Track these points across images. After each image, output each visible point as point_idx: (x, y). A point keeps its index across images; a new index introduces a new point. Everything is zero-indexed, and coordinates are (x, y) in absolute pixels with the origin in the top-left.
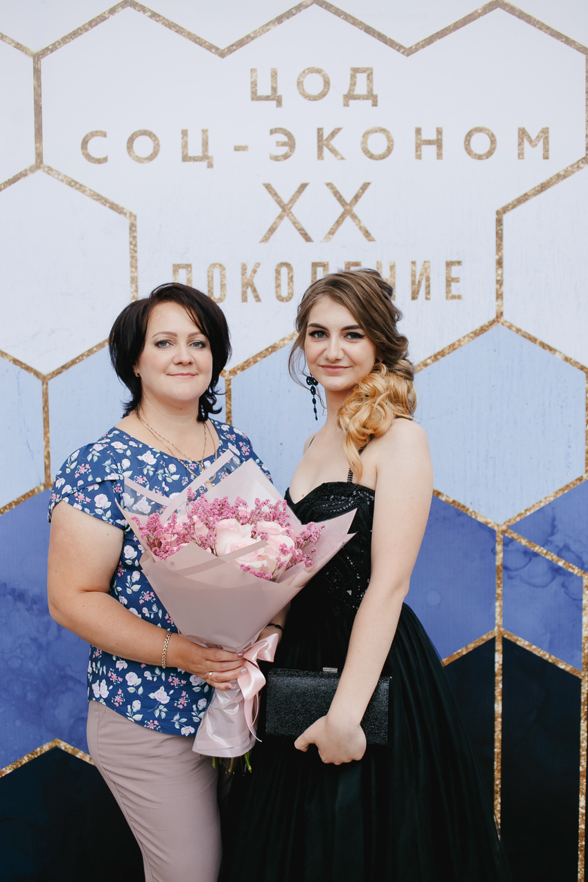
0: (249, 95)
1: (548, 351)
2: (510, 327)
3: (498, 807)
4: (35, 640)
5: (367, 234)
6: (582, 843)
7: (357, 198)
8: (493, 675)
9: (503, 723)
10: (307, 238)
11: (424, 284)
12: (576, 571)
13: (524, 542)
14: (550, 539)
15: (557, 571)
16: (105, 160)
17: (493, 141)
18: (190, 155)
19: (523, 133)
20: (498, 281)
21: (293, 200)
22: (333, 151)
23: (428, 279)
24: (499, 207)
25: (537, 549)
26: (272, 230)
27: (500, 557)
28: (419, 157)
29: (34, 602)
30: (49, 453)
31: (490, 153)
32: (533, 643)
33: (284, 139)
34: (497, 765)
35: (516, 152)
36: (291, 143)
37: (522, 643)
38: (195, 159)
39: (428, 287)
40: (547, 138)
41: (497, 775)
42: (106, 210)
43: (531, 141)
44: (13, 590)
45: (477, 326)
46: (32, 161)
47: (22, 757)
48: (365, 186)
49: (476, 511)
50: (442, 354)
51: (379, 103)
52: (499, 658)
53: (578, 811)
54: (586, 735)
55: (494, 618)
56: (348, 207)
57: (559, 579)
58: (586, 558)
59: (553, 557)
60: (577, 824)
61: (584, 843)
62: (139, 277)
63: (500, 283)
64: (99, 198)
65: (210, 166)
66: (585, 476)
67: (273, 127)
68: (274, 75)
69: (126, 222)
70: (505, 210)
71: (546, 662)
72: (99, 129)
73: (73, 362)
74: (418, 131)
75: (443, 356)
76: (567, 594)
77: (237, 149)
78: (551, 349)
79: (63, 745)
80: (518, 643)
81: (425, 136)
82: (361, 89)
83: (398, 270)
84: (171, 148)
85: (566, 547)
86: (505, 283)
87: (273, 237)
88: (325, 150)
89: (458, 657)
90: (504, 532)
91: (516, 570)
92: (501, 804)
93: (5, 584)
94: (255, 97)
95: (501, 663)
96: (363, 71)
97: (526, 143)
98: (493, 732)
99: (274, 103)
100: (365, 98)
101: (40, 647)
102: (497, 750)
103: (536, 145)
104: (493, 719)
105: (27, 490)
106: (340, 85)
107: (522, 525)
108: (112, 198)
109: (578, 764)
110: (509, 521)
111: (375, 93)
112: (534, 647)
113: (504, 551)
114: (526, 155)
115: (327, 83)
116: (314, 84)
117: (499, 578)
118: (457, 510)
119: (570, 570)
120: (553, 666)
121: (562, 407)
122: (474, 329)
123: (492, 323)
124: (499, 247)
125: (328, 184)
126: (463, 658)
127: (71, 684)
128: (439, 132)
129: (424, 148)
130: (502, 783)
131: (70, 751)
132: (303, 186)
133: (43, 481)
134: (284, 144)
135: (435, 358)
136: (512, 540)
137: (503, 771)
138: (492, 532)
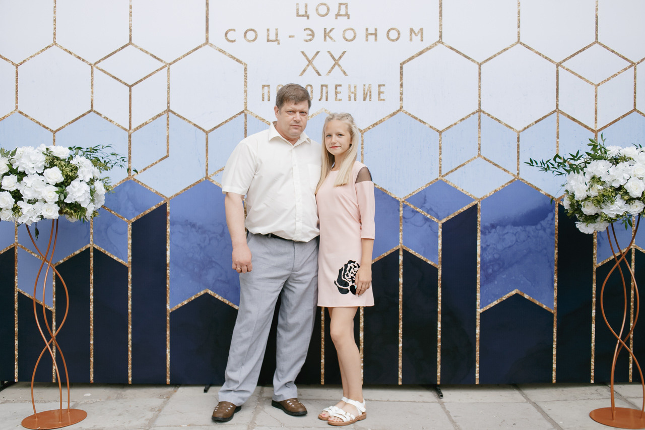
0: (295, 14)
1: (422, 123)
2: (406, 113)
3: (401, 326)
4: (199, 245)
5: (345, 73)
6: (439, 344)
7: (340, 57)
8: (398, 265)
9: (403, 287)
10: (319, 74)
11: (369, 94)
12: (435, 220)
13: (412, 206)
14: (424, 205)
15: (427, 219)
16: (235, 41)
17: (399, 34)
18: (270, 39)
19: (412, 30)
20: (401, 93)
21: (313, 58)
22: (331, 38)
23: (370, 92)
24: (401, 62)
25: (418, 210)
26: (304, 71)
27: (401, 212)
28: (367, 40)
29: (199, 228)
30: (208, 164)
31: (397, 39)
32: (416, 252)
33: (310, 33)
34: (400, 307)
35: (409, 38)
36: (313, 35)
37: (411, 251)
38: (272, 41)
39: (370, 95)
40: (422, 32)
41: (401, 311)
42: (234, 61)
43: (415, 34)
44: (191, 223)
45: (392, 112)
46: (204, 41)
47: (191, 296)
48: (344, 53)
49: (391, 192)
50: (376, 124)
51: (350, 18)
52: (401, 258)
53: (437, 330)
54: (441, 294)
55: (399, 240)
56: (337, 61)
57: (428, 223)
58: (439, 215)
59: (425, 213)
60: (437, 335)
61: (440, 344)
62: (248, 90)
63: (401, 94)
64: (232, 57)
65: (279, 44)
66: (439, 178)
67: (305, 28)
68: (306, 6)
69: (243, 67)
70: (404, 63)
71: (422, 260)
72: (232, 28)
73: (219, 126)
74: (367, 30)
75: (377, 125)
76: (432, 230)
77: (290, 37)
78: (424, 122)
79: (210, 292)
80: (410, 251)
81: (370, 32)
82: (343, 12)
83: (357, 88)
84: (262, 36)
85: (431, 209)
86: (404, 94)
87: (305, 74)
88: (327, 37)
89: (383, 257)
90: (403, 202)
91: (409, 219)
92: (403, 324)
93: (187, 220)
94: (298, 15)
95: (402, 260)
96: (344, 4)
97: (413, 34)
98: (399, 291)
99: (306, 17)
100: (345, 15)
101: (201, 248)
102: (401, 300)
103: (417, 36)
104: (398, 285)
105: (198, 180)
106: (334, 10)
107: (411, 199)
108: (237, 57)
109: (437, 308)
110: (406, 197)
111: (348, 13)
112: (417, 253)
113: (403, 210)
114: (413, 40)
115: (328, 9)
116: (323, 10)
117: (401, 222)
118: (382, 192)
119: (433, 219)
120: (425, 263)
121: (429, 148)
122: (390, 114)
123: (398, 111)
124: (401, 79)
125: (328, 52)
126: (385, 257)
127: (214, 265)
128: (376, 30)
129: (369, 36)
130: (403, 315)
131: (212, 295)
132: (318, 53)
133: (205, 176)
134: (310, 35)
135: (373, 126)
136: (407, 205)
137: (403, 309)
138: (398, 202)
